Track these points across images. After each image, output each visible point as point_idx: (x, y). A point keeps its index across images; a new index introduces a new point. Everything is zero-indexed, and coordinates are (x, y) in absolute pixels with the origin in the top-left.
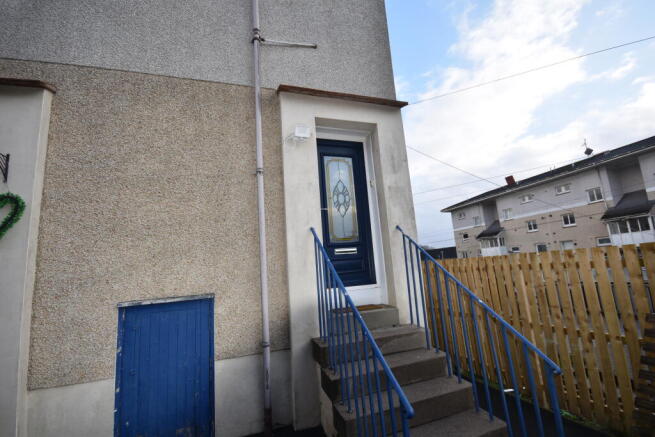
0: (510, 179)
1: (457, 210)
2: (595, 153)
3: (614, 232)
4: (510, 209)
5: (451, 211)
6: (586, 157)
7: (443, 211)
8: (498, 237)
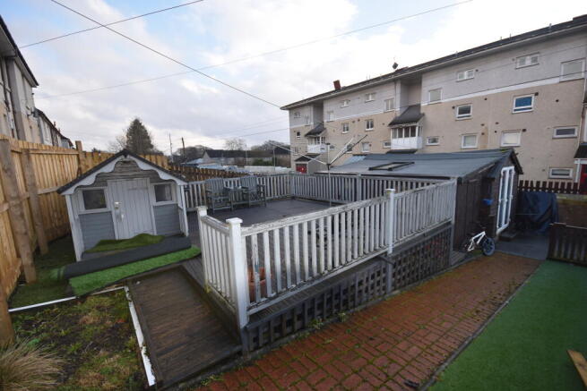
0: (337, 84)
1: (293, 108)
2: (399, 68)
3: (394, 137)
4: (332, 112)
5: (289, 109)
6: (393, 71)
7: (283, 108)
8: (320, 135)
